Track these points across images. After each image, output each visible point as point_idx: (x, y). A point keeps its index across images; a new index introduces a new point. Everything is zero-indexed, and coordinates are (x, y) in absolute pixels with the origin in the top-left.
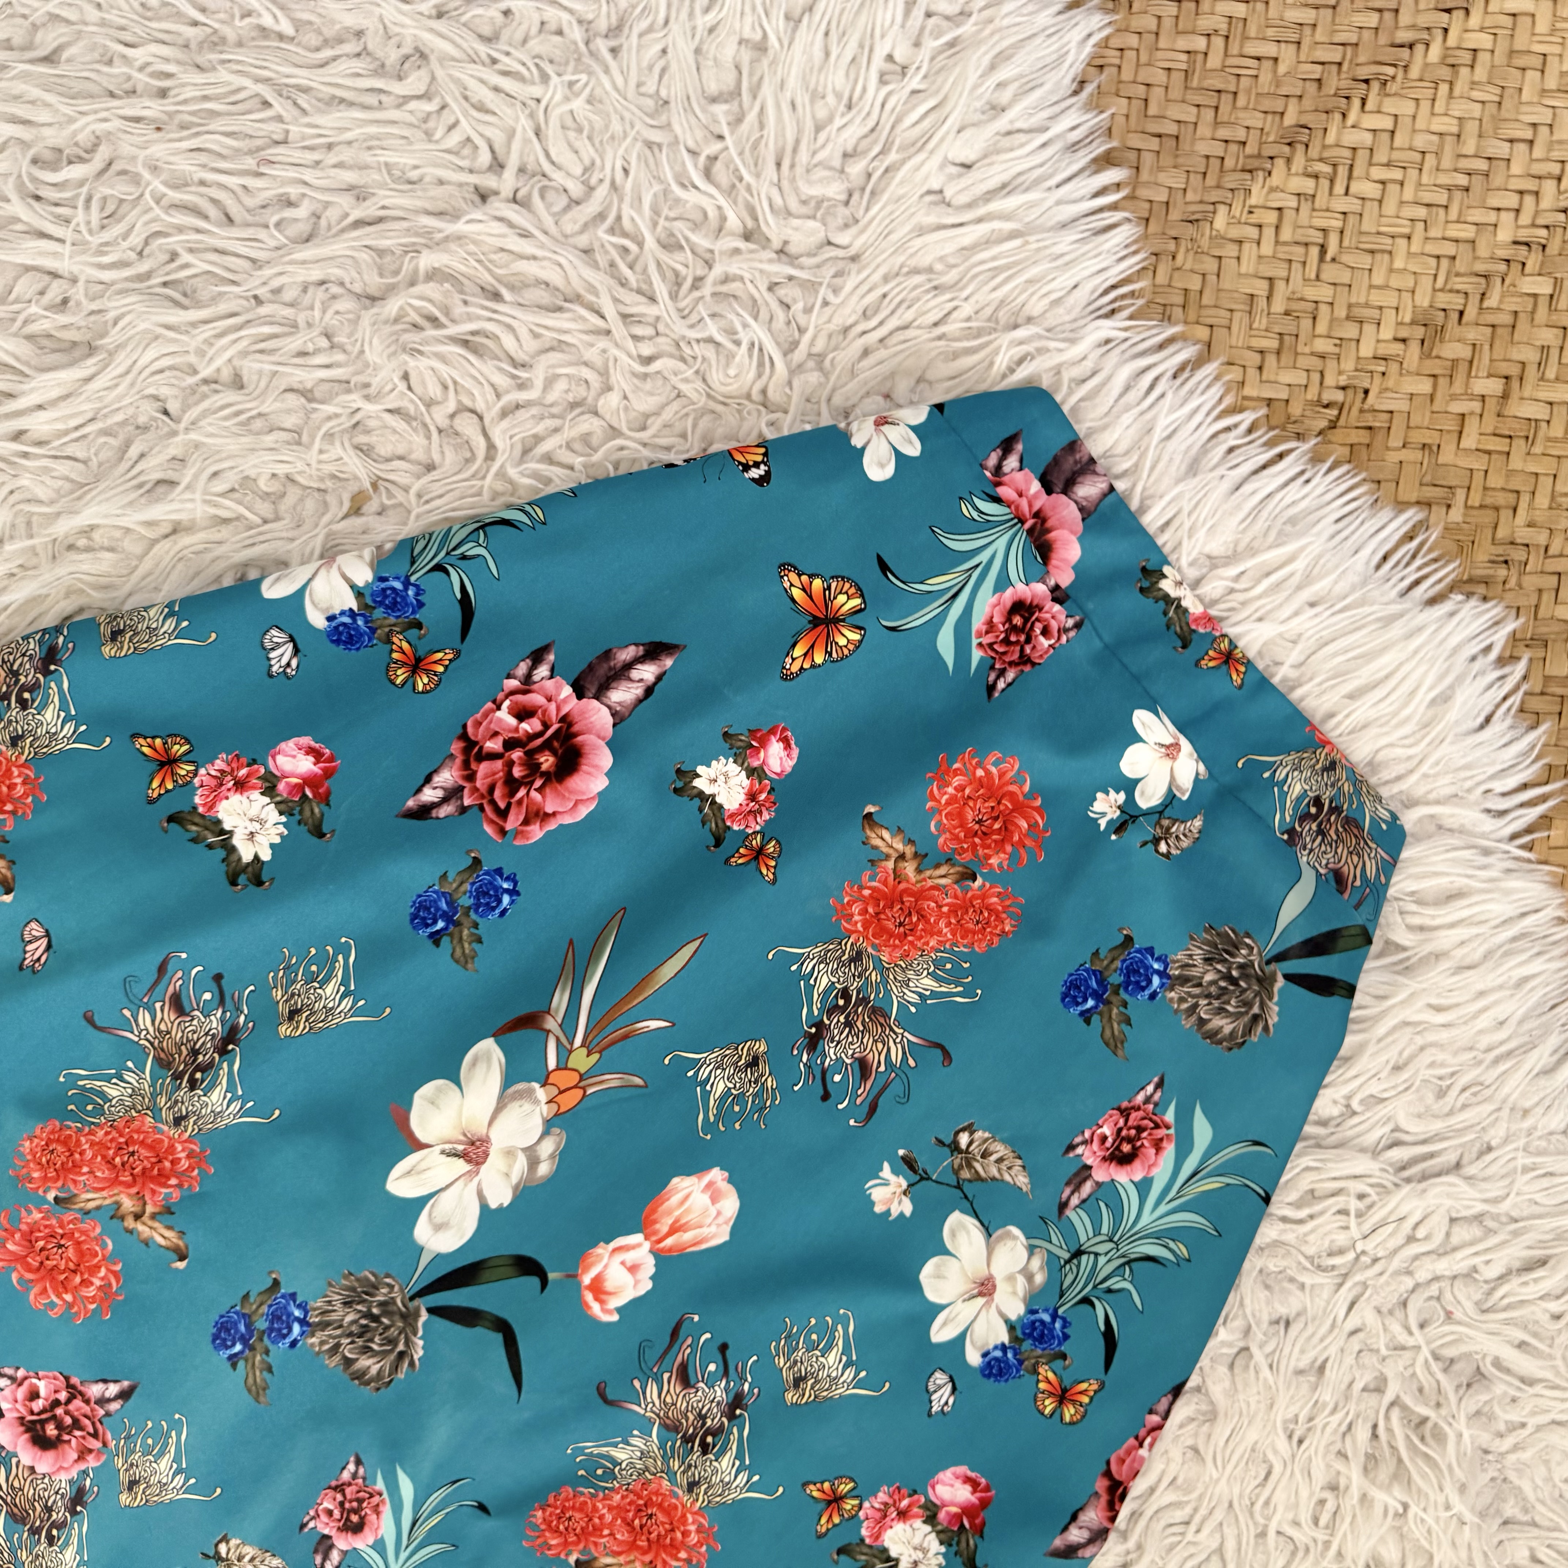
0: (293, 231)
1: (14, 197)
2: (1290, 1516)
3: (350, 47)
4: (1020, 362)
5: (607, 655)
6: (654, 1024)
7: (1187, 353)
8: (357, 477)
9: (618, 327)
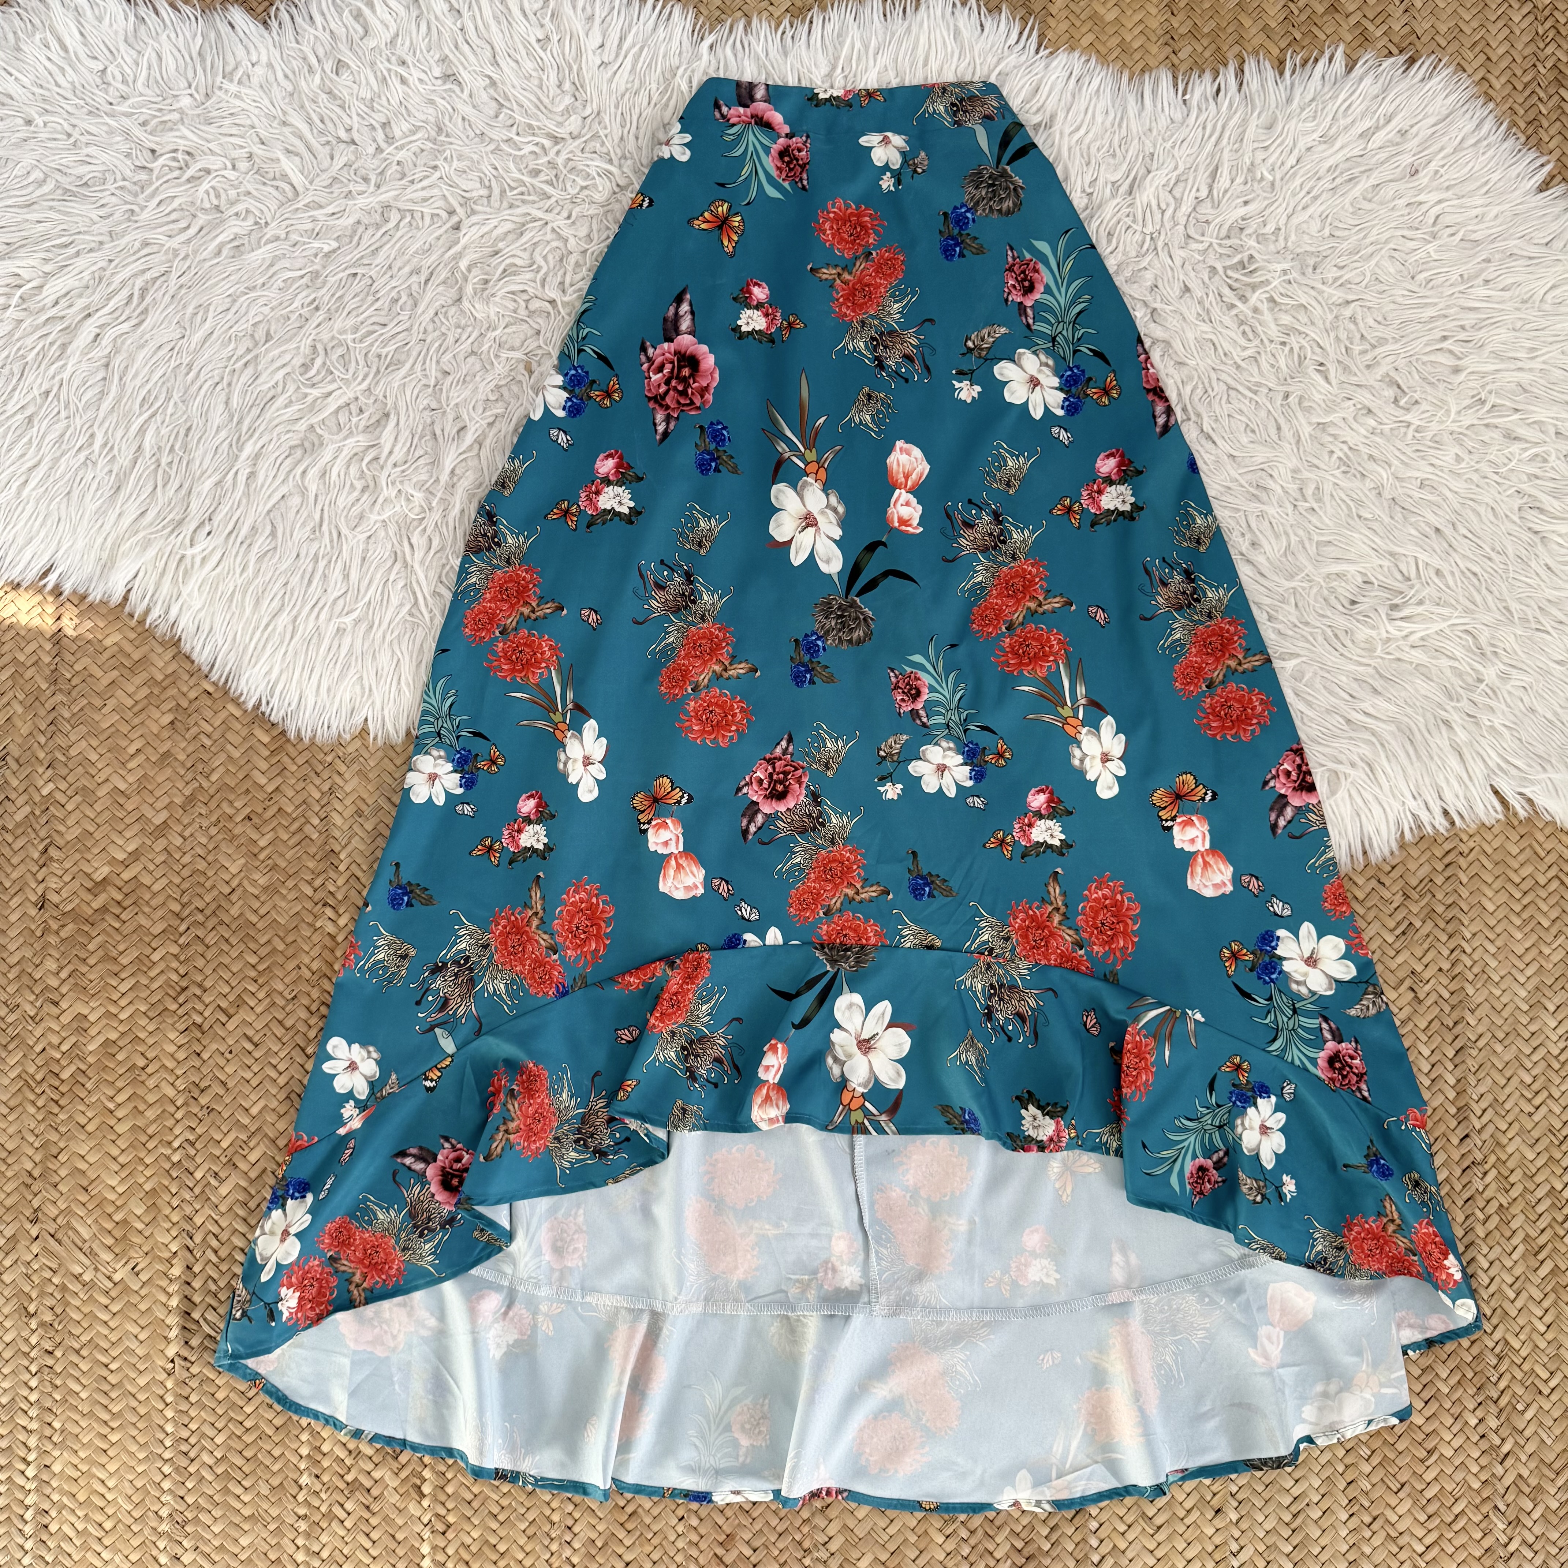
0: (408, 307)
1: (308, 391)
5: (665, 320)
6: (822, 420)
8: (519, 361)
9: (548, 217)
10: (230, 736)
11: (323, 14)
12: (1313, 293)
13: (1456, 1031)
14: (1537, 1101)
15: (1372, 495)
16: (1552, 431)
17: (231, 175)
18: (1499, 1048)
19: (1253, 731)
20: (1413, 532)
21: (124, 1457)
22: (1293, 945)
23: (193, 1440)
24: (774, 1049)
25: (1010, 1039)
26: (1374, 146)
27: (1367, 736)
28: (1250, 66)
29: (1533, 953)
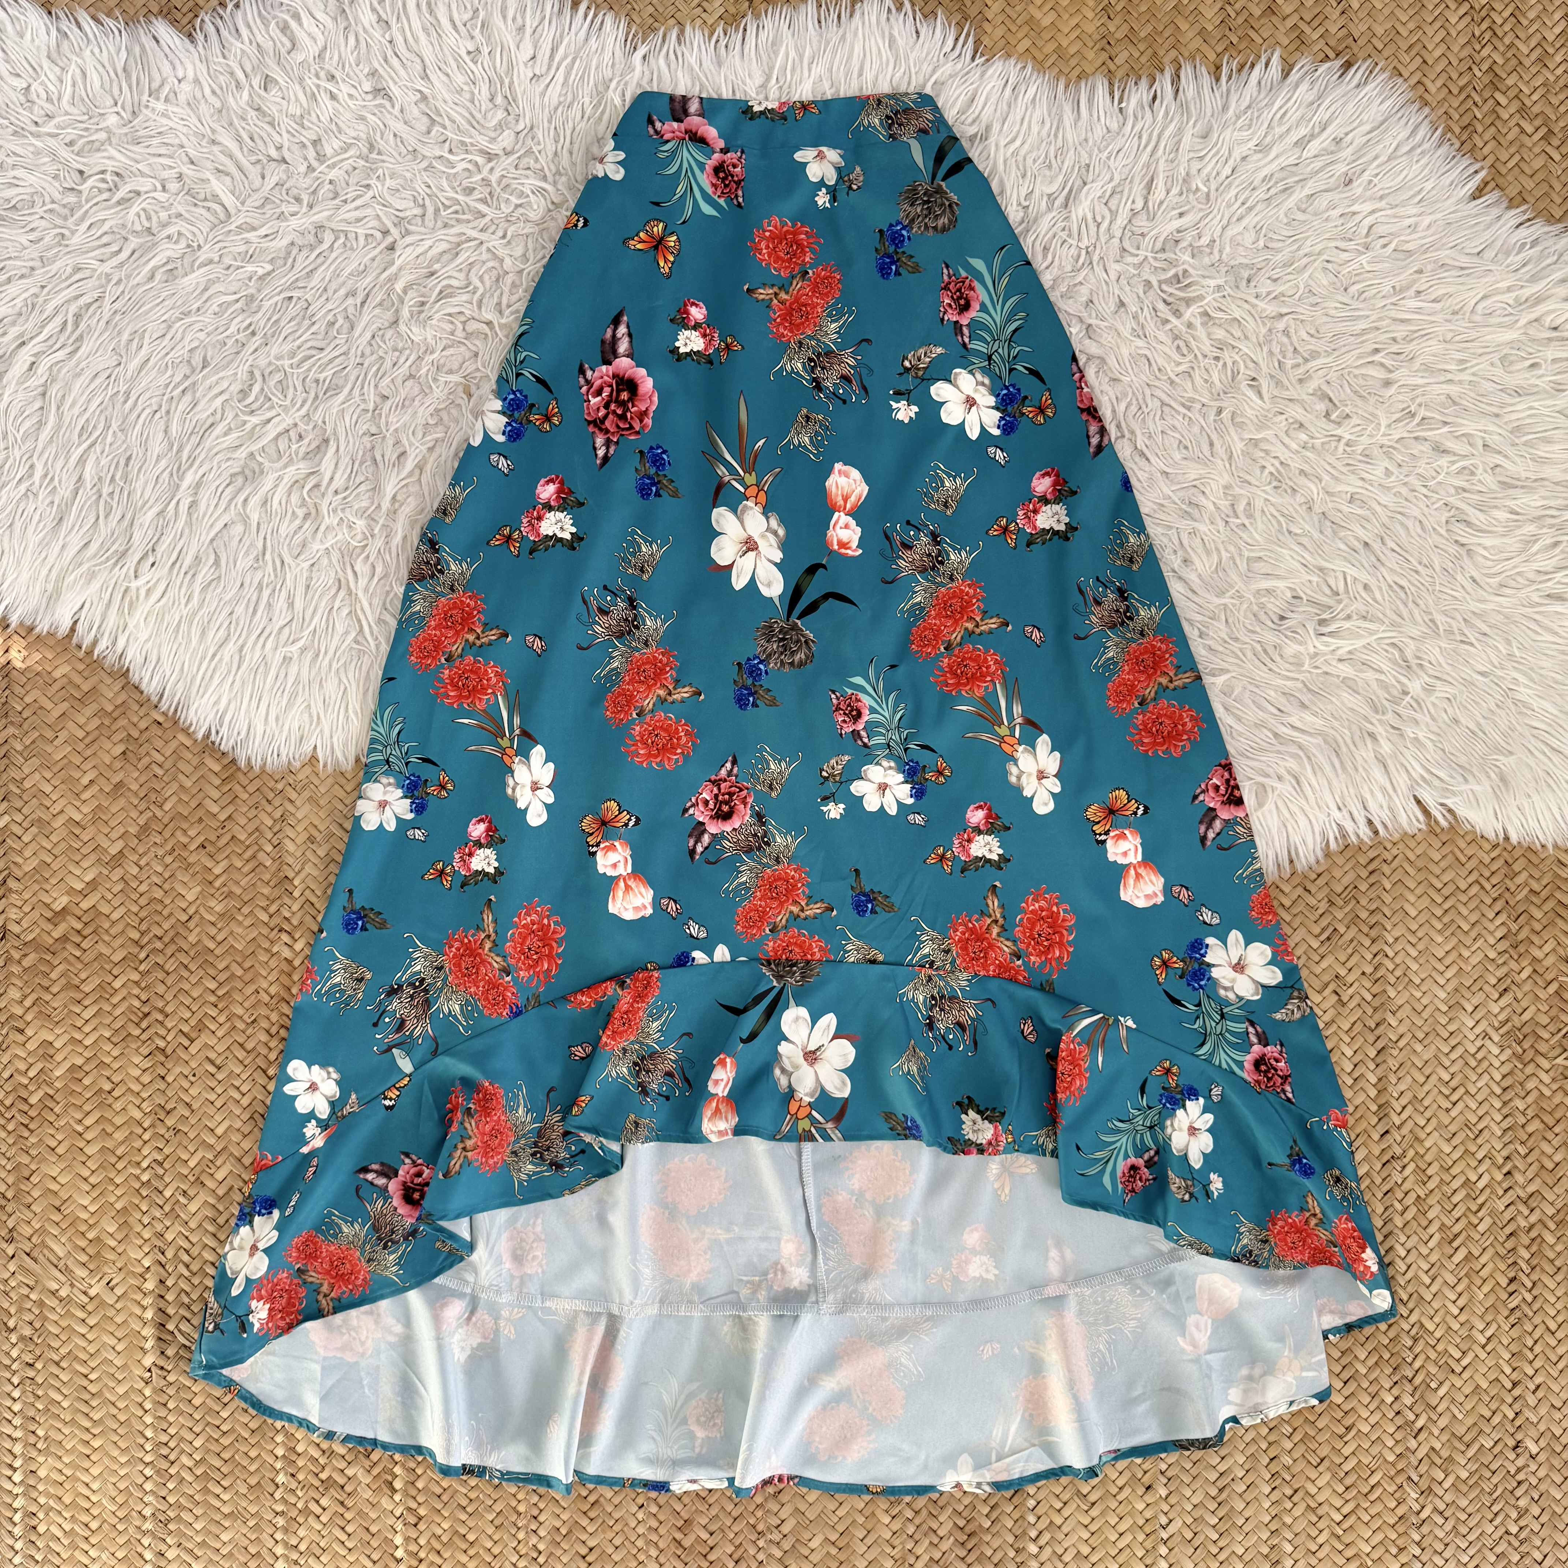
0: (345, 330)
1: (246, 418)
4: (623, 95)
5: (603, 342)
6: (761, 443)
7: (674, 33)
8: (458, 384)
9: (483, 237)
10: (181, 765)
11: (249, 27)
12: (1246, 306)
13: (1378, 1032)
14: (1454, 1098)
15: (1302, 510)
16: (1480, 443)
17: (161, 196)
18: (1419, 1048)
19: (1184, 747)
20: (1343, 547)
21: (106, 1461)
22: (1221, 953)
23: (172, 1444)
24: (723, 1063)
25: (950, 1048)
26: (1310, 155)
27: (1294, 749)
28: (1187, 72)
29: (1453, 955)
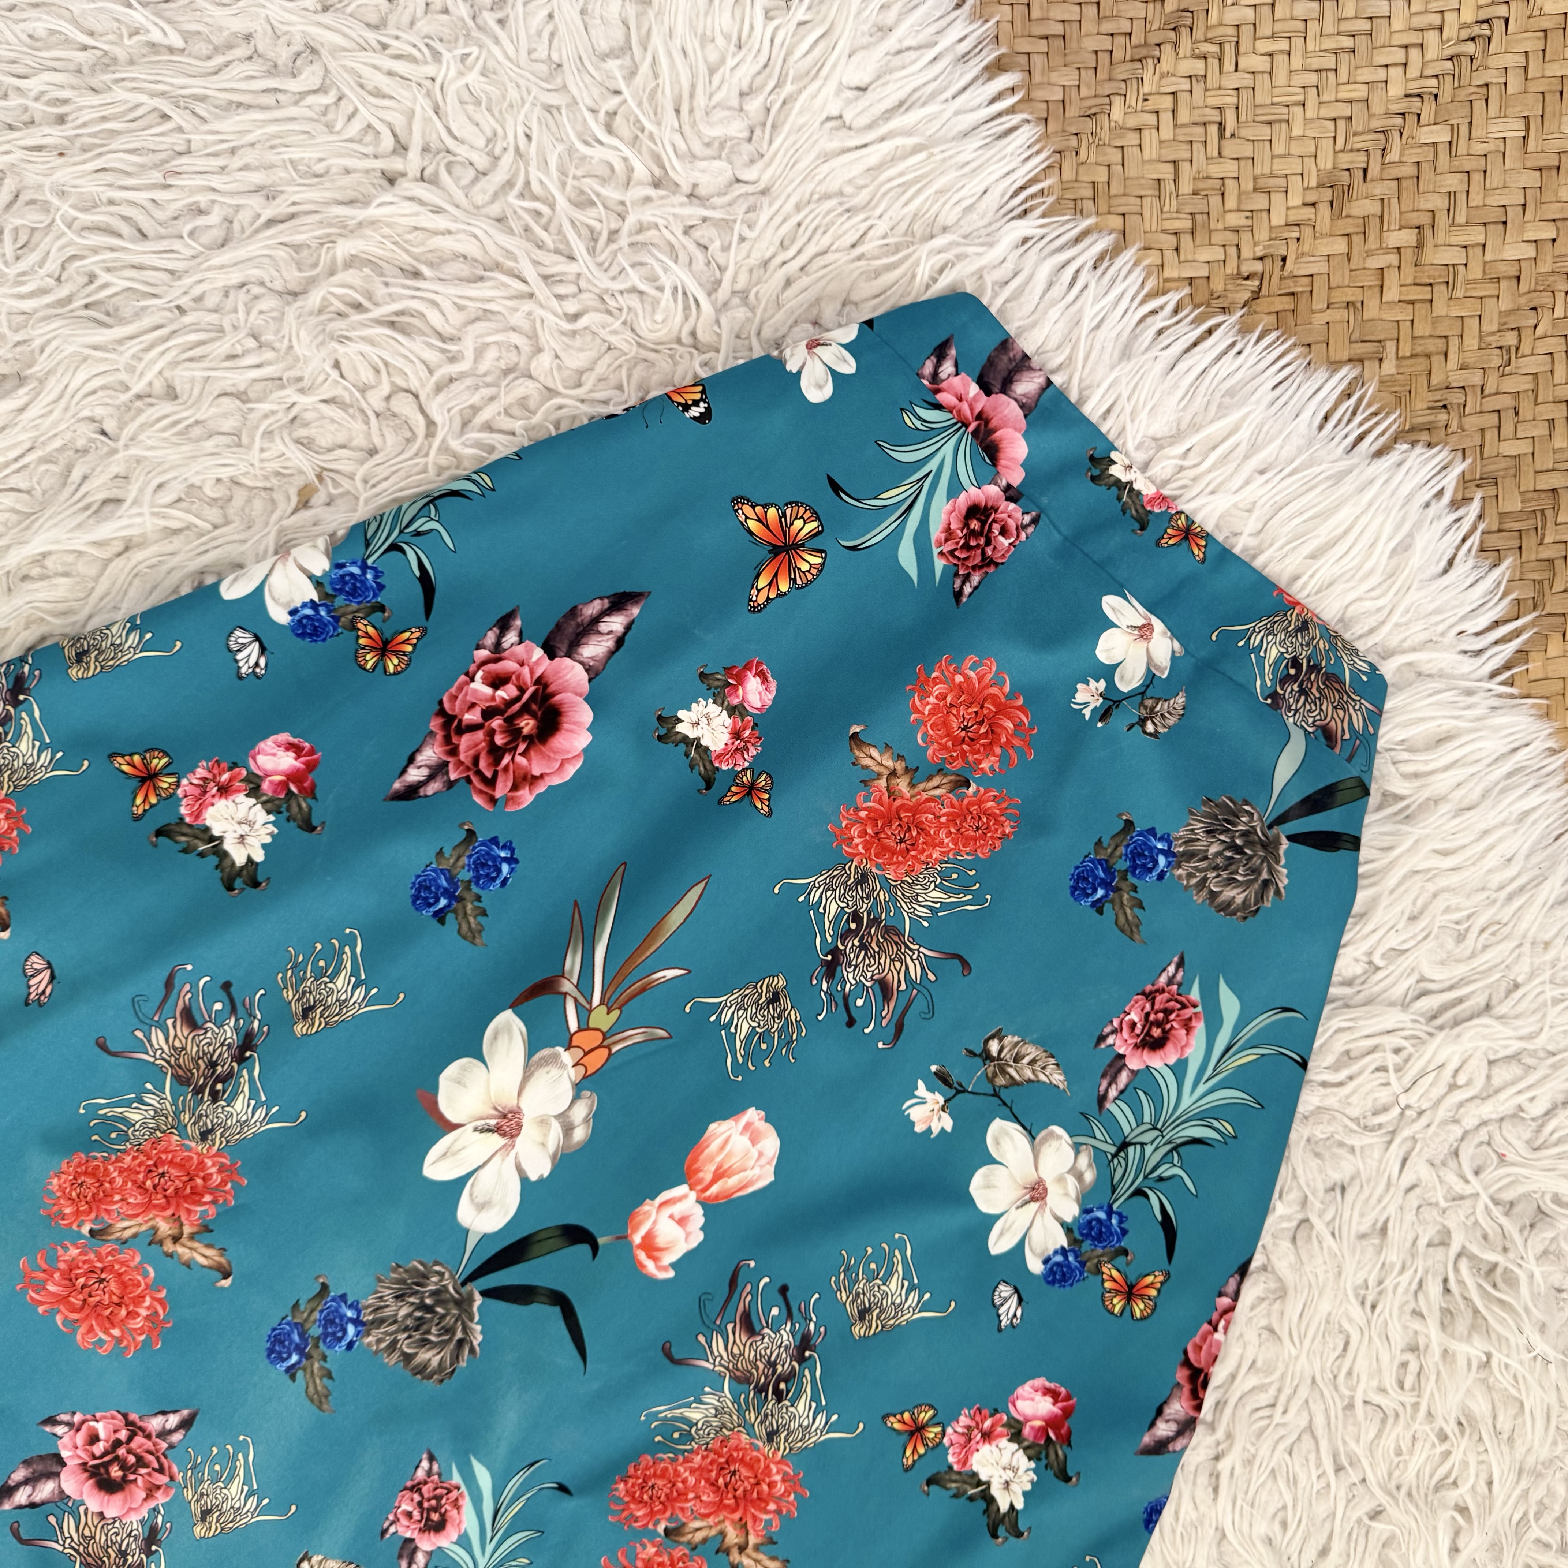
2: (1375, 1383)
3: (241, 51)
4: (941, 271)
6: (670, 974)
7: (1103, 243)
8: (302, 471)
